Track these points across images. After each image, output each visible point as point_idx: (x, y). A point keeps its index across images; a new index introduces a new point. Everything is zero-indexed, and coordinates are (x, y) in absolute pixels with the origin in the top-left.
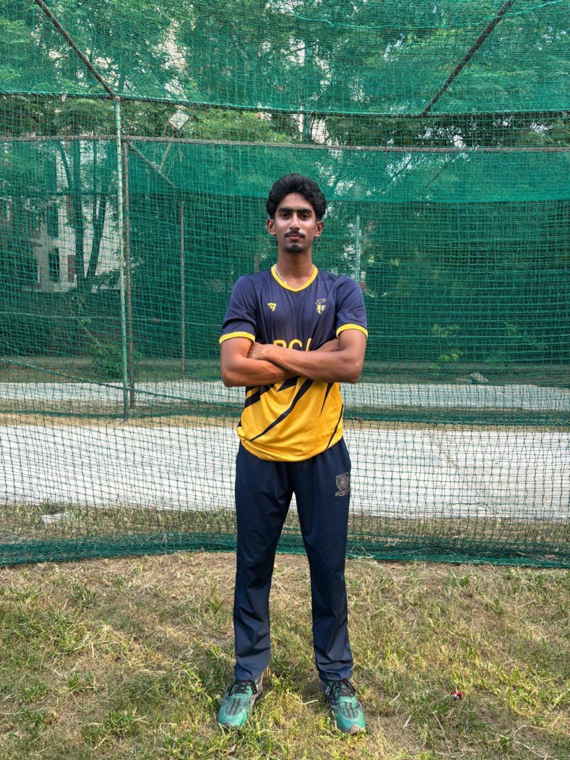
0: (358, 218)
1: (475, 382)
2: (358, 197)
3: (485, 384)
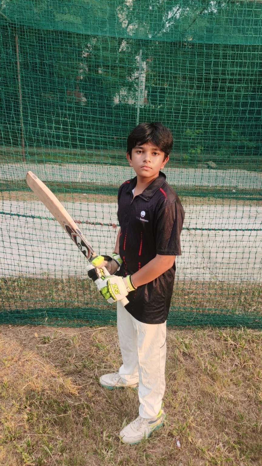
0: (141, 51)
1: (209, 167)
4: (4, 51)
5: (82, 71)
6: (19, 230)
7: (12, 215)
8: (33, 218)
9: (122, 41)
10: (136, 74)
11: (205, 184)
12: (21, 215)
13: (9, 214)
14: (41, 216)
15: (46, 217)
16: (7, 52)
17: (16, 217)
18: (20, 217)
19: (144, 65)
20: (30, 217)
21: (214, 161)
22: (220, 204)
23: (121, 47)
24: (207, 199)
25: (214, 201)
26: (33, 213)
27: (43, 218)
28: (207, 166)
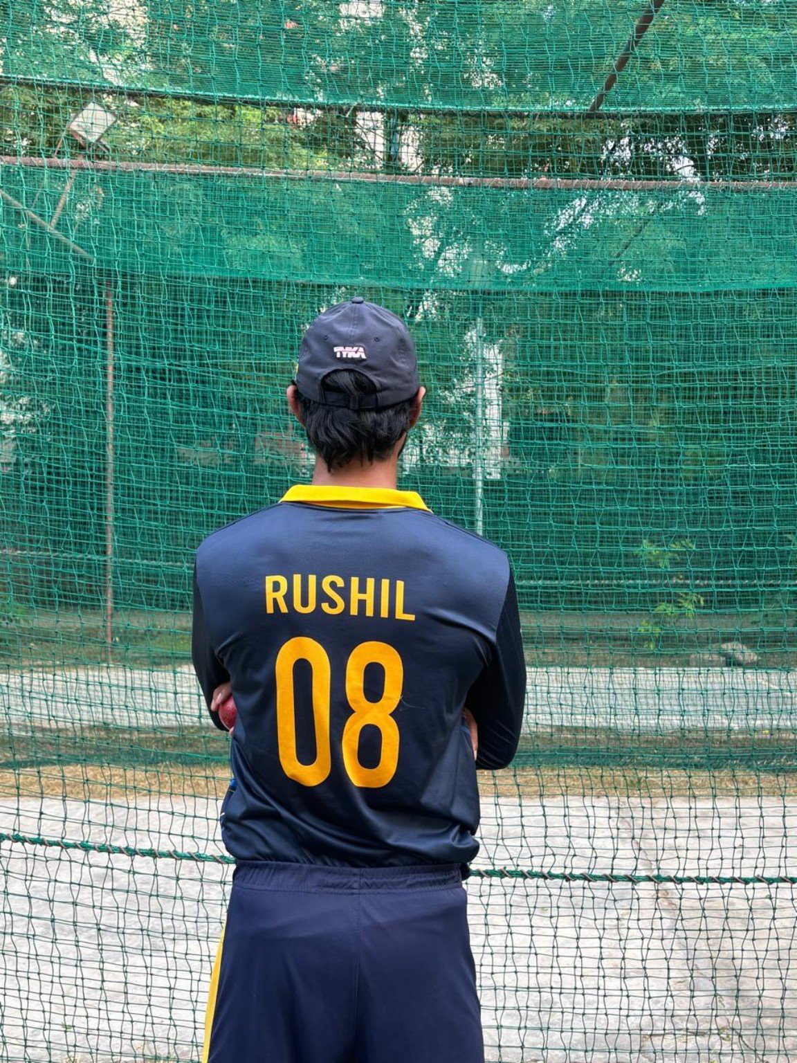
1: (731, 662)
6: (85, 896)
7: (67, 846)
8: (131, 855)
9: (423, 294)
10: (467, 386)
11: (718, 721)
12: (94, 848)
13: (57, 844)
14: (155, 847)
15: (172, 849)
17: (78, 854)
18: (92, 852)
19: (493, 355)
20: (121, 851)
21: (748, 640)
23: (421, 310)
24: (725, 773)
26: (131, 840)
27: (162, 855)
28: (723, 659)
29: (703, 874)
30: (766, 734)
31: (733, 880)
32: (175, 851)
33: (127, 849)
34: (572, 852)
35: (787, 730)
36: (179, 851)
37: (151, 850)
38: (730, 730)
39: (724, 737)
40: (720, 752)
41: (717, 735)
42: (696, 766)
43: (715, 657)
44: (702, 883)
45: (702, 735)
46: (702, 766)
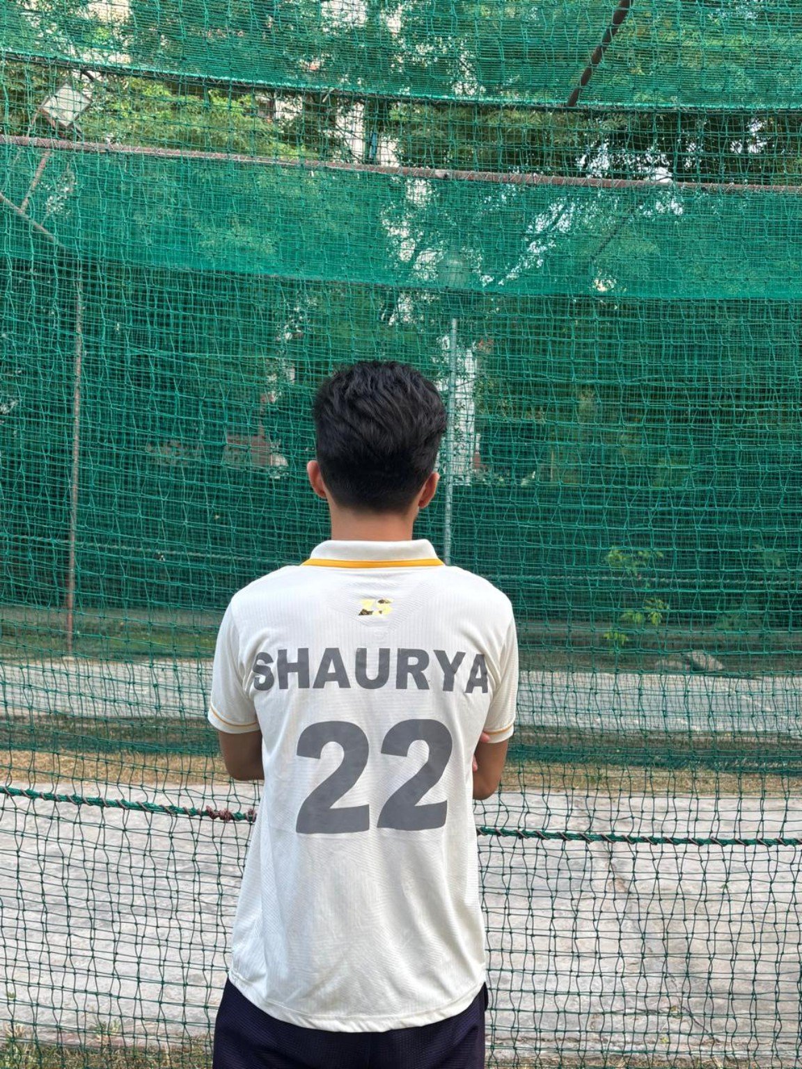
0: (454, 323)
1: (696, 669)
2: (455, 281)
3: (716, 674)
4: (39, 329)
5: (273, 378)
8: (78, 804)
9: (398, 296)
11: (679, 723)
12: (40, 796)
14: (102, 796)
15: (120, 799)
16: (46, 330)
18: (38, 800)
20: (67, 799)
22: (733, 792)
24: (685, 774)
25: (711, 781)
27: (110, 804)
28: (687, 667)
29: (658, 835)
30: (728, 737)
31: (687, 841)
32: (123, 801)
33: (74, 797)
34: (526, 810)
35: (748, 733)
36: (127, 800)
37: (99, 799)
38: (690, 733)
39: (686, 738)
40: (681, 753)
41: (679, 738)
42: (657, 765)
43: (680, 665)
44: (656, 844)
45: (663, 737)
46: (663, 765)
